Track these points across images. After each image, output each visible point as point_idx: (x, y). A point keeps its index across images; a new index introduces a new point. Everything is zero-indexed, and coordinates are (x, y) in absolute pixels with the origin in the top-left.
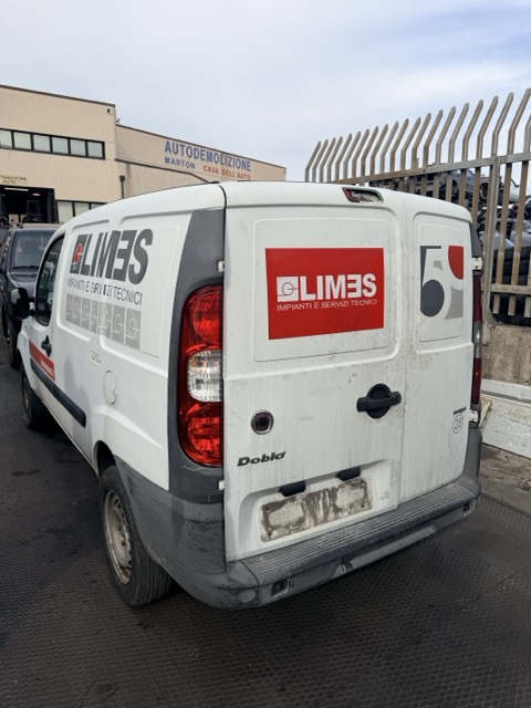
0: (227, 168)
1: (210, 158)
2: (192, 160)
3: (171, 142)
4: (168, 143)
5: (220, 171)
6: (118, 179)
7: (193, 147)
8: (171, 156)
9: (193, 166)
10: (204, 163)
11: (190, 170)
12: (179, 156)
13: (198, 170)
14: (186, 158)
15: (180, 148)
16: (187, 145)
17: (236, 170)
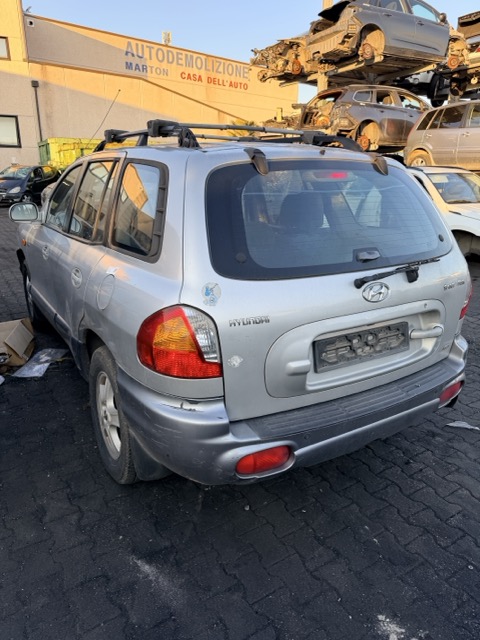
0: (213, 75)
1: (189, 64)
2: (165, 65)
3: (133, 42)
4: (129, 44)
5: (204, 78)
6: (30, 84)
7: (165, 49)
8: (135, 61)
9: (166, 72)
10: (182, 69)
12: (145, 61)
14: (155, 63)
16: (156, 47)
17: (226, 78)
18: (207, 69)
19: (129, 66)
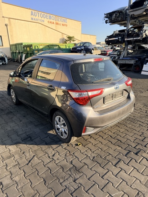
0: (57, 22)
1: (50, 18)
2: (43, 19)
3: (33, 11)
4: (32, 12)
5: (55, 23)
6: (5, 25)
7: (43, 13)
8: (34, 17)
9: (43, 21)
10: (48, 20)
11: (42, 23)
12: (37, 17)
13: (46, 23)
14: (40, 18)
15: (37, 14)
16: (40, 13)
17: (61, 23)
18: (55, 20)
19: (32, 19)
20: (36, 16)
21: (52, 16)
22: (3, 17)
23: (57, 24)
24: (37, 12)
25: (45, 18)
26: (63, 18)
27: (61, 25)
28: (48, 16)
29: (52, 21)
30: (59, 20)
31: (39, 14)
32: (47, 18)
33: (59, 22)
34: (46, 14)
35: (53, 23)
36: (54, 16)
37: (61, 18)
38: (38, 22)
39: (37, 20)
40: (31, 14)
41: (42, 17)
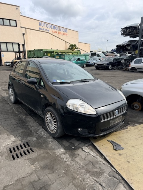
1: (54, 28)
4: (40, 22)
8: (41, 27)
9: (49, 30)
10: (52, 30)
17: (63, 32)
18: (58, 30)
19: (40, 29)
20: (43, 26)
21: (55, 26)
22: (21, 27)
23: (59, 33)
24: (44, 23)
25: (50, 28)
26: (64, 29)
27: (63, 34)
28: (52, 26)
29: (55, 30)
30: (61, 30)
31: (46, 25)
32: (51, 28)
33: (61, 32)
34: (51, 25)
35: (57, 33)
36: (57, 27)
37: (63, 28)
38: (45, 31)
39: (44, 29)
40: (39, 24)
41: (48, 28)
